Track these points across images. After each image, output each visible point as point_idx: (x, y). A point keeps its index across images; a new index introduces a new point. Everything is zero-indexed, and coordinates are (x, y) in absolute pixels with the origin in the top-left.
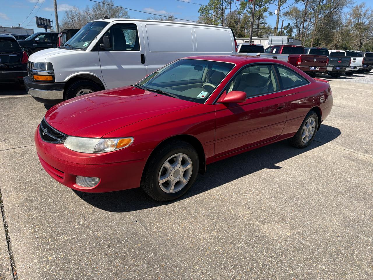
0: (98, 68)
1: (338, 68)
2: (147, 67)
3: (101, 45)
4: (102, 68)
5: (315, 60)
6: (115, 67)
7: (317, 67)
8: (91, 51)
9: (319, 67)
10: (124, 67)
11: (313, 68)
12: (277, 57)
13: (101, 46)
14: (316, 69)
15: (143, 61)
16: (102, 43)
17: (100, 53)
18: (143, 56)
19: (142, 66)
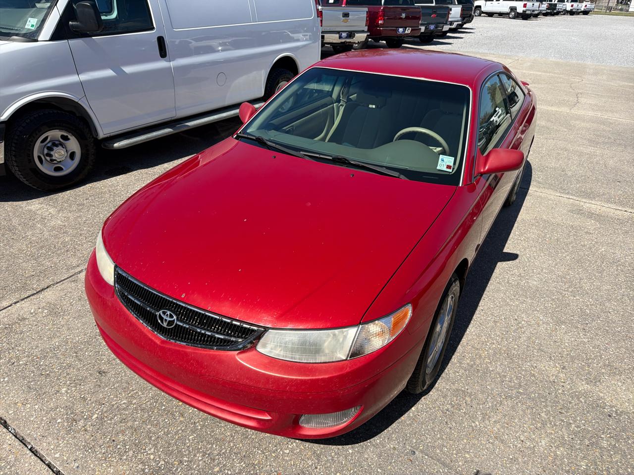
0: (73, 79)
1: (432, 27)
2: (172, 64)
3: (70, 23)
4: (83, 77)
5: (404, 16)
6: (109, 73)
7: (407, 28)
8: (49, 40)
9: (410, 28)
10: (128, 69)
11: (401, 30)
12: (349, 14)
13: (72, 25)
14: (406, 32)
15: (163, 53)
16: (74, 19)
17: (72, 42)
18: (161, 41)
19: (162, 64)
